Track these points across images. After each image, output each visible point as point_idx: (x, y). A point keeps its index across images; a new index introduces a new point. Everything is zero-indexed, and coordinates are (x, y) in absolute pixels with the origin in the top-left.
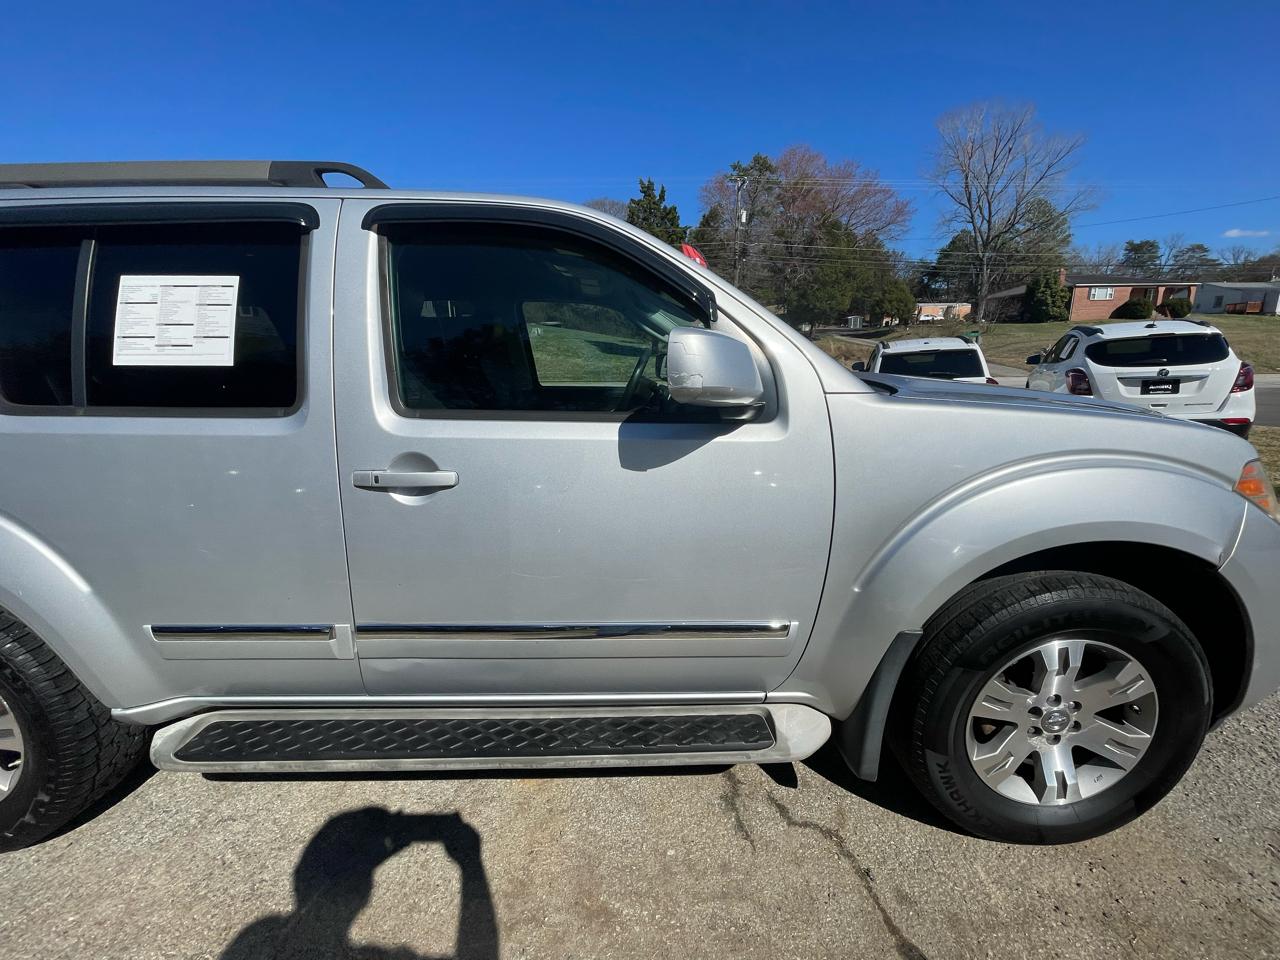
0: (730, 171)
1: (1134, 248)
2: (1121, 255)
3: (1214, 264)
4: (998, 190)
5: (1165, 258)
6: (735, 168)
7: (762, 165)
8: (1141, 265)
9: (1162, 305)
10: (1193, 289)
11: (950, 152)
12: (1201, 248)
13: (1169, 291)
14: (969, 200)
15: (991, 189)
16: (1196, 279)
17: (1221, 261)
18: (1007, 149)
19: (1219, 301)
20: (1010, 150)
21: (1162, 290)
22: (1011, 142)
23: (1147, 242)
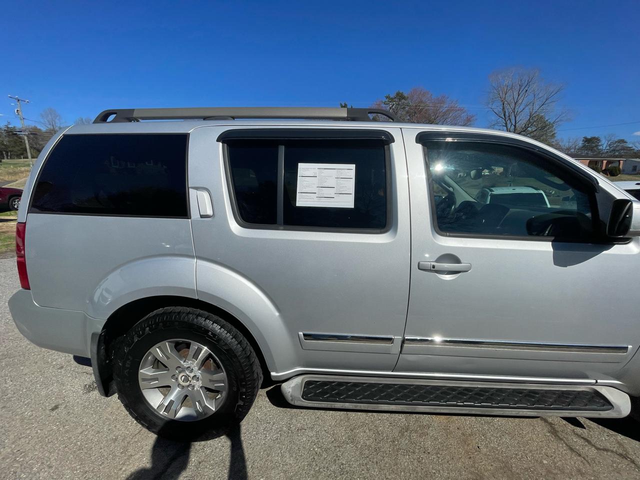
0: (385, 100)
1: (587, 140)
2: (580, 143)
3: (630, 149)
4: (519, 110)
5: (604, 145)
6: (387, 97)
7: (400, 96)
8: (592, 149)
9: (605, 170)
10: (621, 162)
11: (495, 91)
12: (623, 141)
13: (609, 162)
14: (505, 115)
15: (516, 110)
16: (621, 157)
17: (634, 148)
18: (525, 90)
19: (635, 168)
20: (527, 90)
21: (605, 162)
22: (527, 86)
23: (594, 137)
